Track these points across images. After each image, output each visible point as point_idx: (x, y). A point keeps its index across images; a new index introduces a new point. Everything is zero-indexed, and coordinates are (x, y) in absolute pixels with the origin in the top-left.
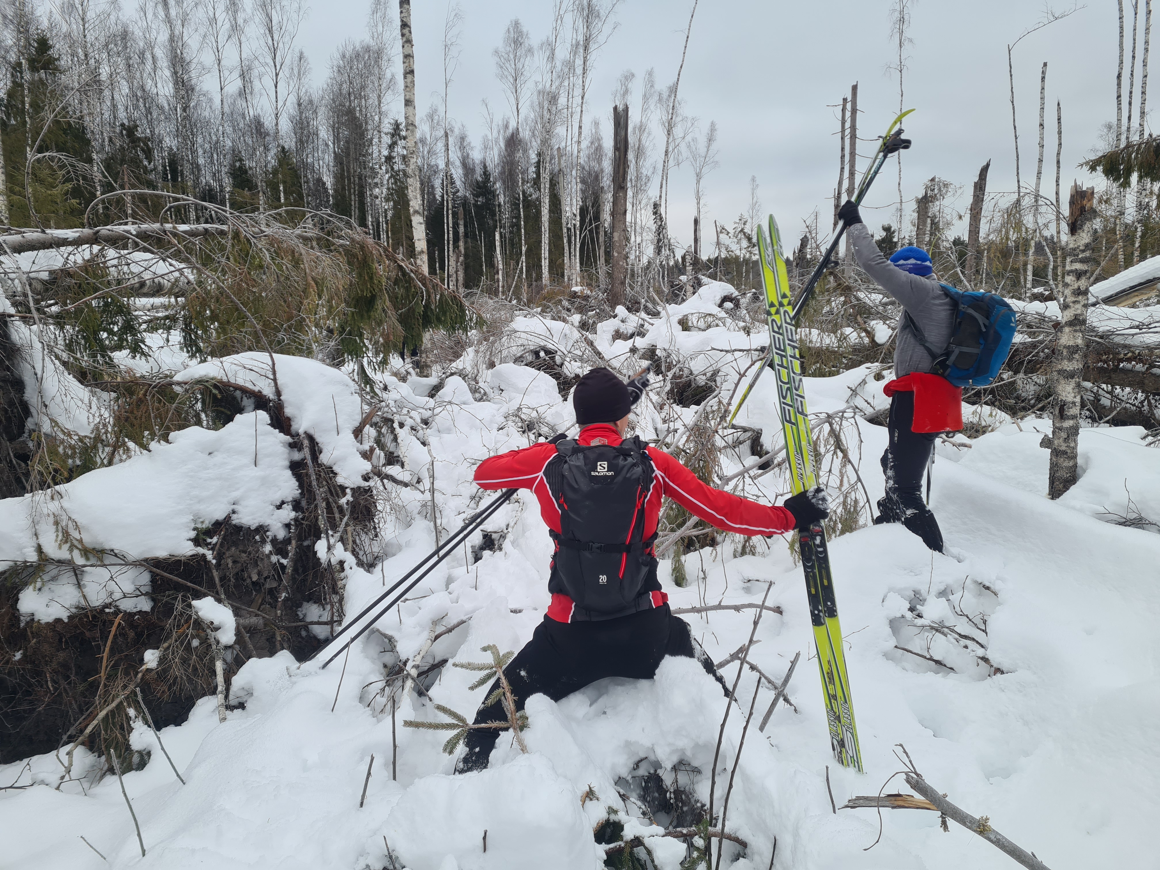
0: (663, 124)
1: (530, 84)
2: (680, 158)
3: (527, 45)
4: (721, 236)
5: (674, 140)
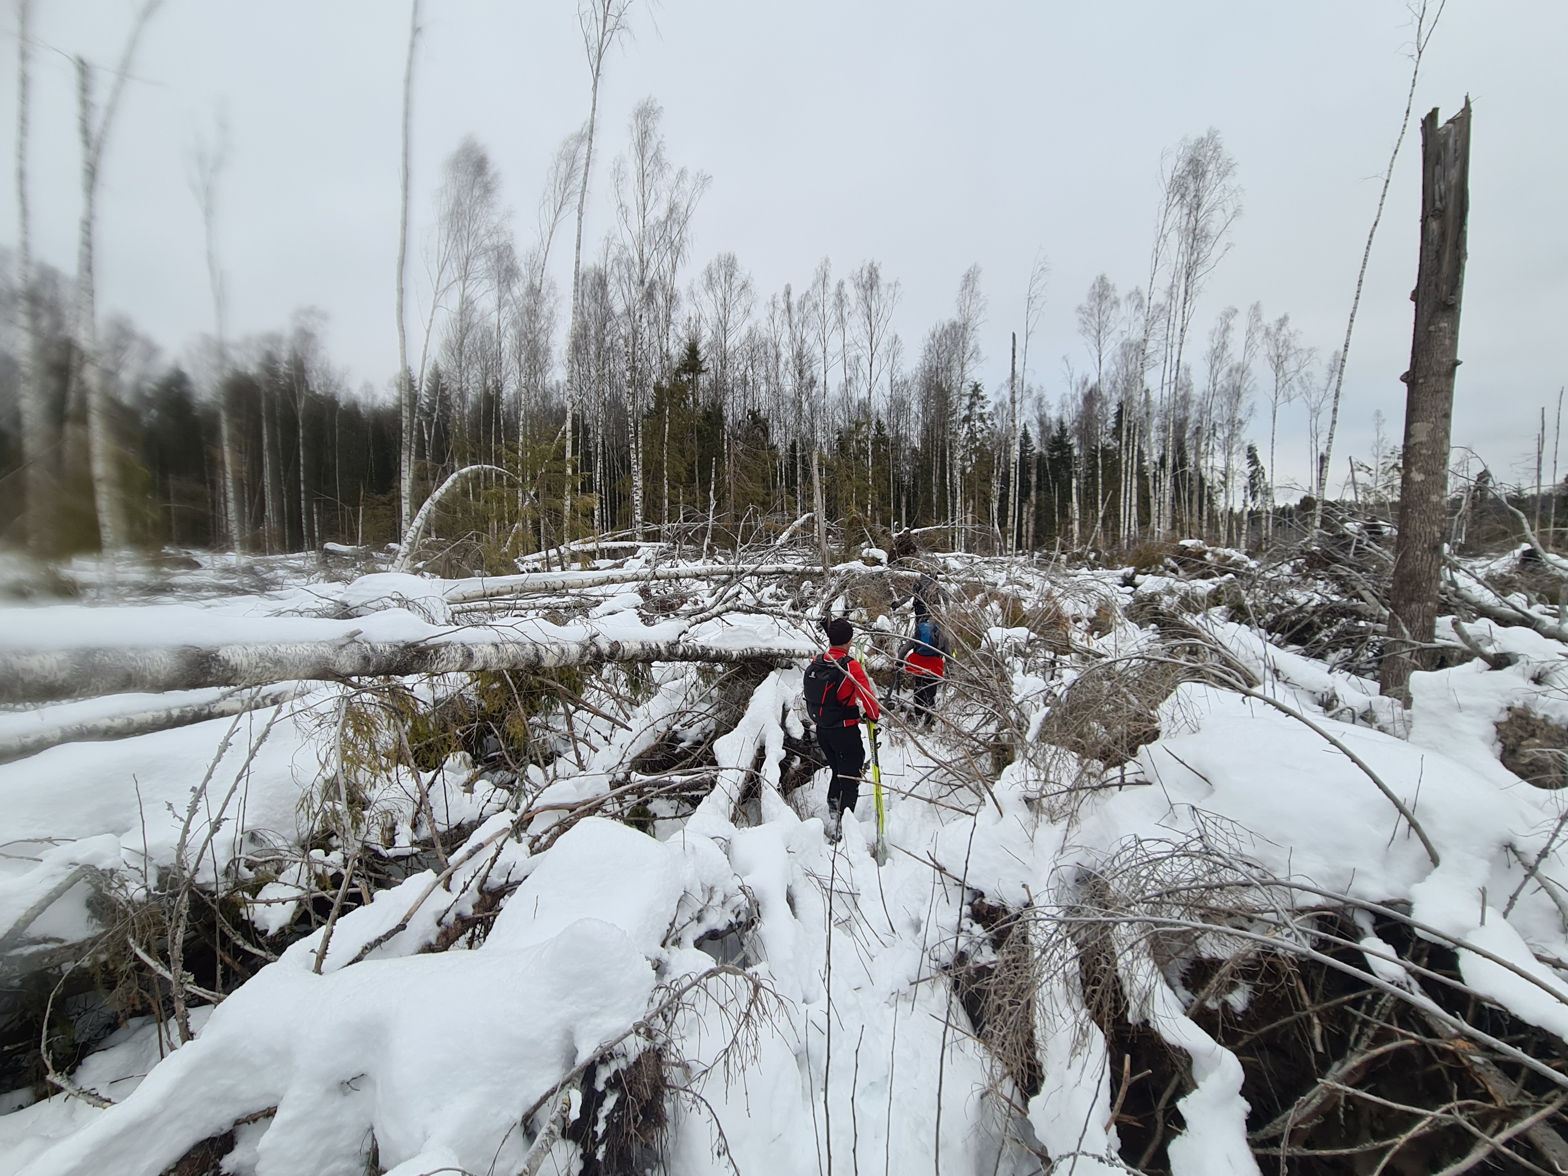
0: (1271, 359)
1: (1115, 335)
2: (1292, 393)
4: (1357, 474)
5: (1284, 375)
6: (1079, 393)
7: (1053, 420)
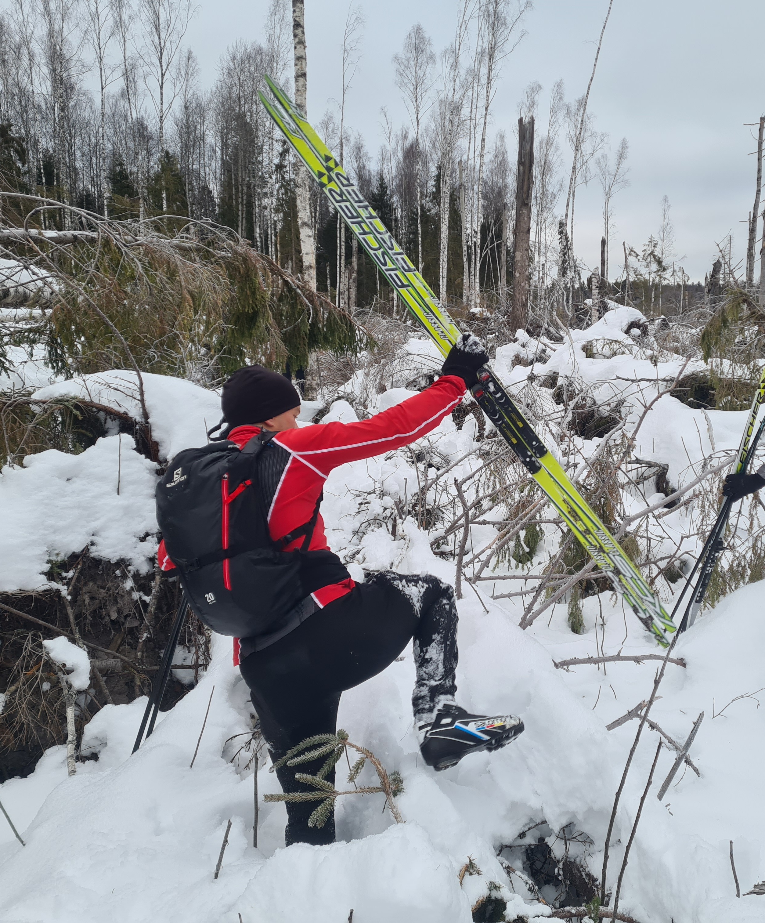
0: (571, 139)
2: (588, 175)
3: (428, 52)
4: (630, 258)
5: (582, 156)
6: (399, 149)
7: (373, 173)
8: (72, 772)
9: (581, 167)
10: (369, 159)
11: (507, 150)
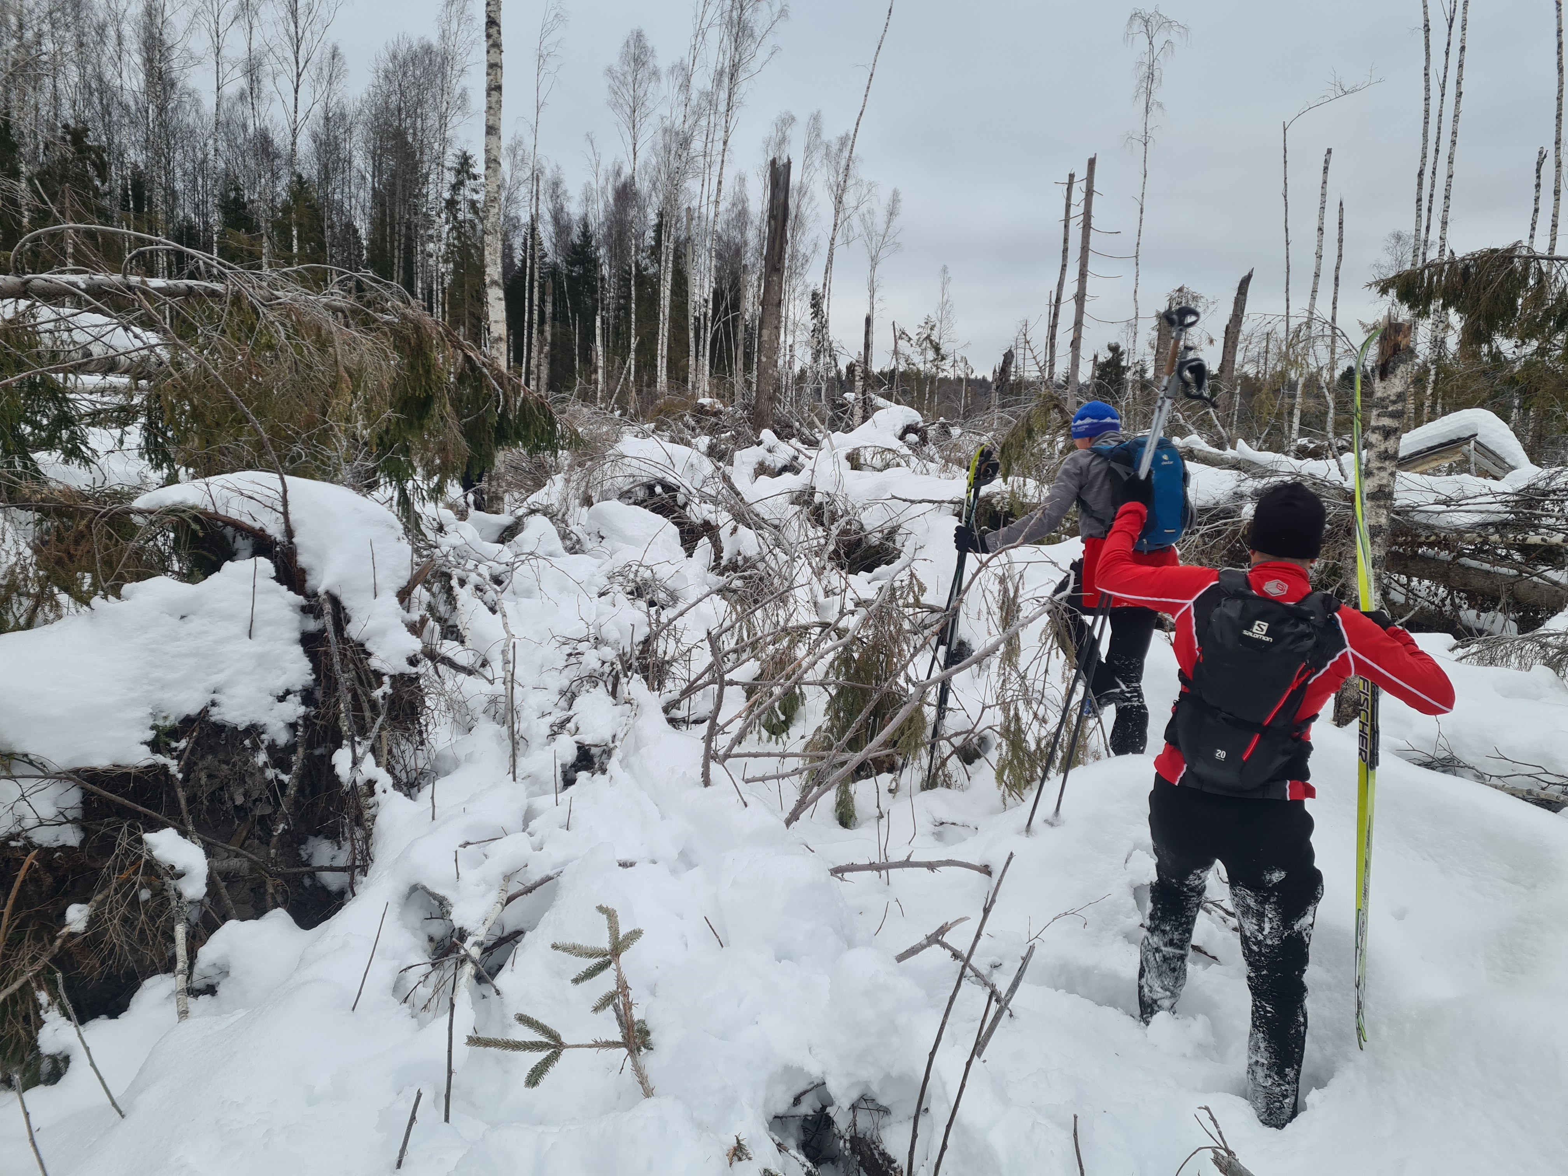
0: (830, 187)
1: (654, 119)
3: (651, 65)
5: (845, 210)
6: (609, 187)
7: (574, 218)
8: (184, 1014)
9: (842, 223)
10: (569, 199)
11: (749, 197)
